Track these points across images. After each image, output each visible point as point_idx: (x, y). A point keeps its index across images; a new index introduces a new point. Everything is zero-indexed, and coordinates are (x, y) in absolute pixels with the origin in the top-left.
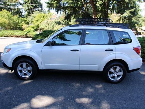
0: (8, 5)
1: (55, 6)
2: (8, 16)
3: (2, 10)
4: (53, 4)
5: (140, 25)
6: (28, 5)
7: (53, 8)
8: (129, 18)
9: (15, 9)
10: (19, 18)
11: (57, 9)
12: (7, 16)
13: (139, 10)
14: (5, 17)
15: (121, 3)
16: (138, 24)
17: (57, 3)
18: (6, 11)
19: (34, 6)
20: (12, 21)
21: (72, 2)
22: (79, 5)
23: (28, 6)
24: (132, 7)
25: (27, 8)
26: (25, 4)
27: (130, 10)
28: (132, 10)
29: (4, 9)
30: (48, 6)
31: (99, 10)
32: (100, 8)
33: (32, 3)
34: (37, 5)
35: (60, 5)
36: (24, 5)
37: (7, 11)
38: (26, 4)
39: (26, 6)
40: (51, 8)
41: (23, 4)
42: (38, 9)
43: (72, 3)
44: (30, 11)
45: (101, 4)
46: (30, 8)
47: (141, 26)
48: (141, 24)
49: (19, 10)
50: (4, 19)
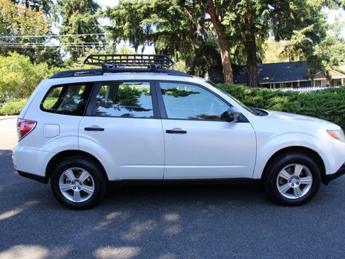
0: (26, 41)
1: (126, 33)
2: (23, 65)
3: (10, 53)
4: (121, 30)
5: (334, 61)
6: (72, 36)
7: (125, 39)
8: (305, 48)
9: (41, 49)
10: (49, 69)
11: (134, 41)
12: (20, 67)
13: (326, 28)
14: (15, 69)
15: (282, 13)
16: (328, 61)
17: (130, 27)
18: (18, 55)
19: (85, 37)
20: (32, 78)
21: (164, 21)
22: (183, 27)
23: (71, 40)
24: (308, 22)
25: (69, 44)
26: (64, 35)
27: (305, 29)
28: (310, 28)
29: (13, 52)
30: (111, 34)
31: (232, 34)
32: (233, 29)
33: (80, 32)
34: (91, 35)
35: (139, 31)
36: (63, 37)
37: (21, 53)
38: (67, 35)
39: (67, 39)
40: (118, 39)
41: (59, 35)
42: (96, 44)
43: (165, 24)
44: (77, 50)
45: (233, 19)
46: (75, 43)
47: (337, 65)
48: (335, 59)
49: (52, 50)
50: (13, 75)
